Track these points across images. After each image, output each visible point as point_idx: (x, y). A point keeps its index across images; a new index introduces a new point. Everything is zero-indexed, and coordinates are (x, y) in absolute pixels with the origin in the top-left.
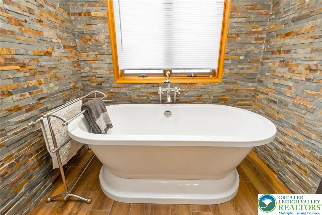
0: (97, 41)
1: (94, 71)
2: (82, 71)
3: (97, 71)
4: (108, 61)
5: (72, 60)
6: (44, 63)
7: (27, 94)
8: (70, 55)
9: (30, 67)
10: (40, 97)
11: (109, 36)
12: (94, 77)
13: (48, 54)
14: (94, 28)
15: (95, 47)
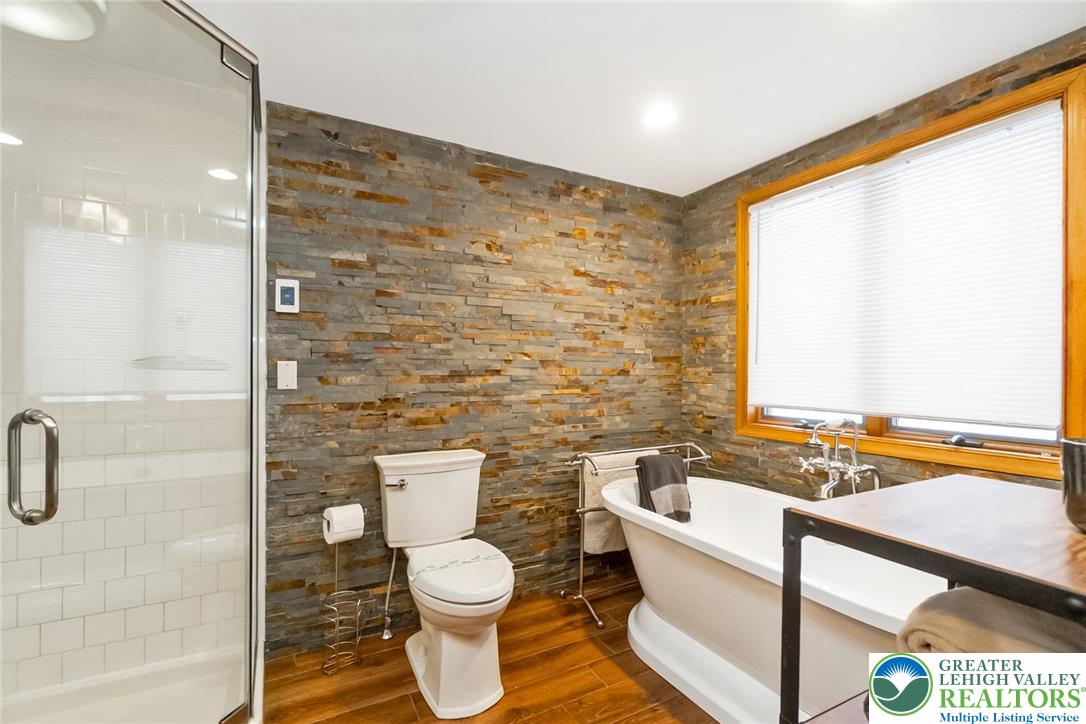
0: (714, 346)
1: (702, 403)
2: (683, 401)
3: (708, 404)
4: (729, 385)
5: (668, 381)
6: (615, 386)
7: (581, 426)
8: (664, 372)
9: (593, 391)
10: (596, 434)
11: (734, 336)
12: (700, 416)
13: (624, 372)
14: (712, 324)
15: (709, 357)
